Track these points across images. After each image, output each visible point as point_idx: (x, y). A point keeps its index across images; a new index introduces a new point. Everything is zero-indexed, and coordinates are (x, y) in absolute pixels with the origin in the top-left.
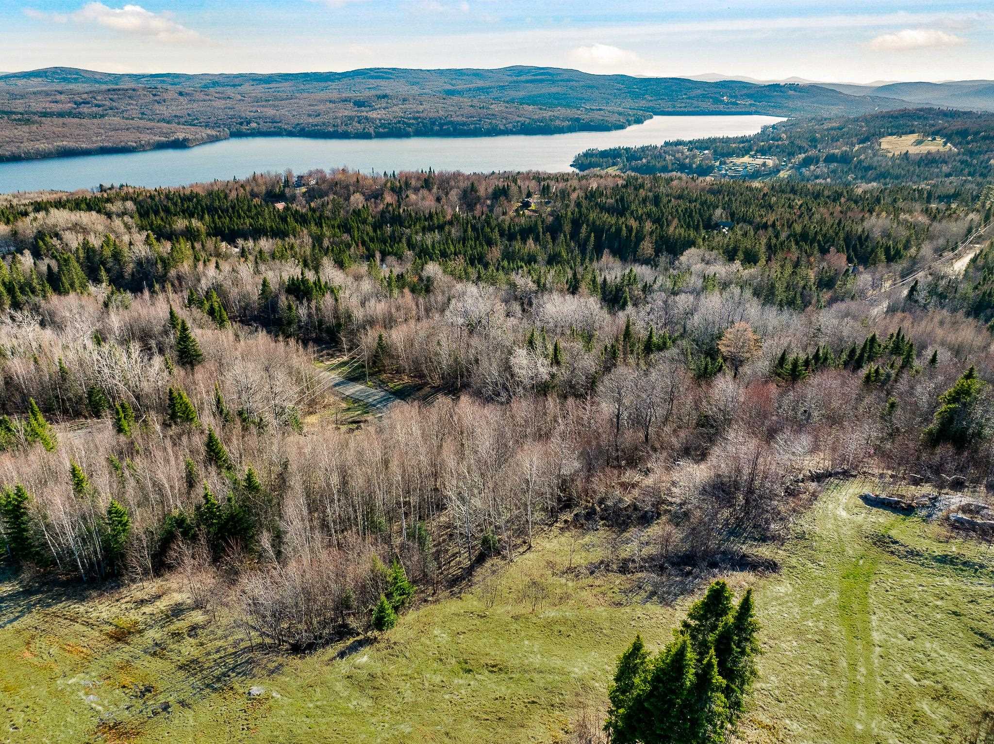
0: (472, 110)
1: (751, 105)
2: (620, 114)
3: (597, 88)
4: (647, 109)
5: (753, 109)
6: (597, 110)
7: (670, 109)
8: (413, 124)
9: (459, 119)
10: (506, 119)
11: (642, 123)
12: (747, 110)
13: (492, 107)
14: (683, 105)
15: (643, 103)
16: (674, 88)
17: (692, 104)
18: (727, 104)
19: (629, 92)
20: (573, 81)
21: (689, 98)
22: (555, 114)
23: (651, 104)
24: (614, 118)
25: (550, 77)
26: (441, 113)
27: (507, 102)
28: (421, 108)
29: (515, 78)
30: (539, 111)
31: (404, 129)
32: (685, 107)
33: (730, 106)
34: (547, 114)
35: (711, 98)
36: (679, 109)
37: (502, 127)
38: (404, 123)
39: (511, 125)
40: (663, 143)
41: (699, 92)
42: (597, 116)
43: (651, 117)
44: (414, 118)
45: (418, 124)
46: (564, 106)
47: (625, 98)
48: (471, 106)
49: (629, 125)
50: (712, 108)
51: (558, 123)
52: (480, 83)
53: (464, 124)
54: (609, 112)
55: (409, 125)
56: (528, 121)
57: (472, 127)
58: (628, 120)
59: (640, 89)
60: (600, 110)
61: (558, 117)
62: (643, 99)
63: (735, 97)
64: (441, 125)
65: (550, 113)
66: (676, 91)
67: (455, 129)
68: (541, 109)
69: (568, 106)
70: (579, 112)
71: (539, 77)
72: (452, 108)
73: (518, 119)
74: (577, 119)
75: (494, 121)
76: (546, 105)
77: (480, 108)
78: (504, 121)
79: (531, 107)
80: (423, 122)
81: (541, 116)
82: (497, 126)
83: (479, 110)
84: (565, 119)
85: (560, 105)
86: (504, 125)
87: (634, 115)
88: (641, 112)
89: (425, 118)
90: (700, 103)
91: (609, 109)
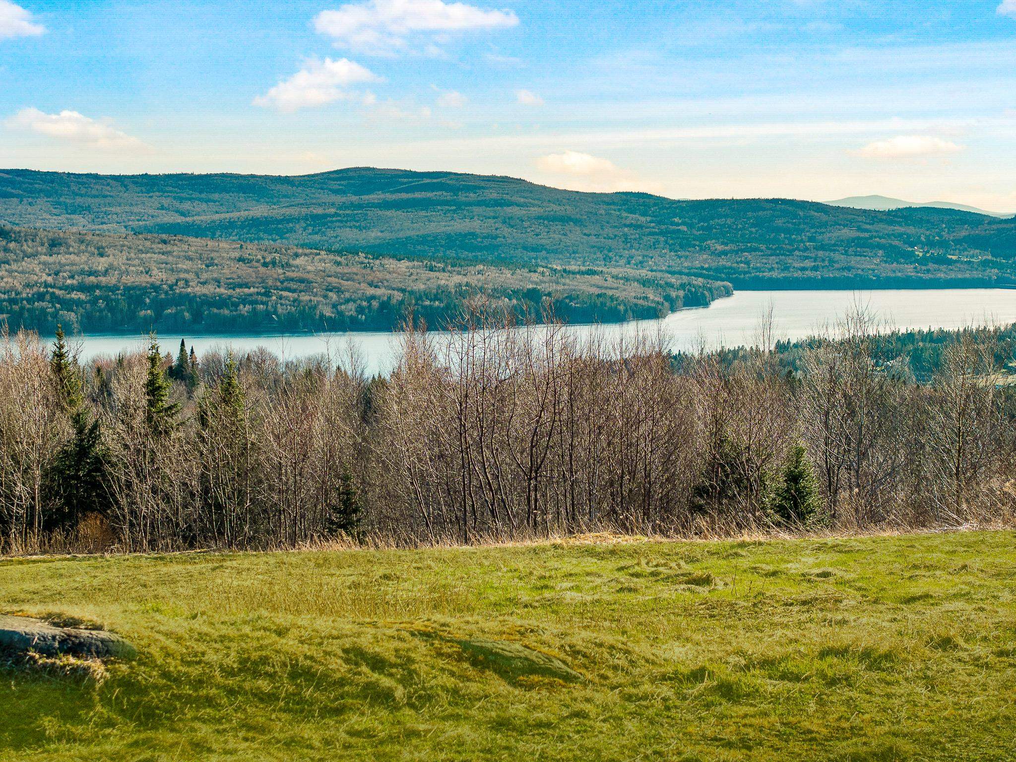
0: (244, 271)
1: (985, 264)
2: (645, 283)
3: (578, 222)
4: (717, 273)
5: (993, 273)
6: (582, 273)
7: (775, 274)
8: (79, 303)
9: (209, 290)
10: (339, 291)
11: (706, 305)
12: (977, 275)
13: (298, 261)
14: (808, 263)
15: (702, 260)
16: (779, 222)
17: (832, 261)
18: (923, 261)
19: (662, 233)
20: (510, 204)
21: (823, 247)
22: (474, 280)
23: (723, 262)
24: (631, 293)
25: (447, 196)
26: (158, 276)
27: (339, 252)
28: (101, 263)
29: (354, 199)
30: (425, 274)
31: (55, 315)
32: (815, 269)
33: (931, 266)
34: (451, 280)
35: (880, 246)
36: (799, 274)
37: (328, 312)
38: (55, 299)
39: (352, 306)
40: (772, 348)
41: (847, 233)
42: (586, 286)
43: (728, 294)
44: (82, 288)
45: (94, 302)
46: (492, 263)
47: (654, 246)
48: (241, 259)
49: (673, 310)
50: (888, 270)
51: (479, 301)
52: (260, 210)
53: (222, 302)
54: (616, 277)
55: (68, 305)
56: (398, 296)
57: (245, 309)
58: (667, 298)
59: (691, 226)
60: (590, 273)
61: (482, 290)
62: (702, 250)
63: (943, 244)
64: (159, 306)
65: (457, 279)
66: (787, 231)
67: (197, 316)
68: (431, 269)
69: (502, 262)
70: (535, 277)
71: (418, 195)
72: (187, 265)
73: (371, 291)
74: (533, 295)
75: (305, 297)
76: (444, 259)
77: (265, 265)
78: (333, 296)
79: (404, 265)
80: (106, 299)
81: (433, 285)
82: (315, 307)
83: (262, 269)
84: (499, 292)
85: (483, 261)
86: (334, 306)
87: (682, 286)
88: (700, 281)
89: (114, 289)
90: (854, 261)
91: (615, 271)
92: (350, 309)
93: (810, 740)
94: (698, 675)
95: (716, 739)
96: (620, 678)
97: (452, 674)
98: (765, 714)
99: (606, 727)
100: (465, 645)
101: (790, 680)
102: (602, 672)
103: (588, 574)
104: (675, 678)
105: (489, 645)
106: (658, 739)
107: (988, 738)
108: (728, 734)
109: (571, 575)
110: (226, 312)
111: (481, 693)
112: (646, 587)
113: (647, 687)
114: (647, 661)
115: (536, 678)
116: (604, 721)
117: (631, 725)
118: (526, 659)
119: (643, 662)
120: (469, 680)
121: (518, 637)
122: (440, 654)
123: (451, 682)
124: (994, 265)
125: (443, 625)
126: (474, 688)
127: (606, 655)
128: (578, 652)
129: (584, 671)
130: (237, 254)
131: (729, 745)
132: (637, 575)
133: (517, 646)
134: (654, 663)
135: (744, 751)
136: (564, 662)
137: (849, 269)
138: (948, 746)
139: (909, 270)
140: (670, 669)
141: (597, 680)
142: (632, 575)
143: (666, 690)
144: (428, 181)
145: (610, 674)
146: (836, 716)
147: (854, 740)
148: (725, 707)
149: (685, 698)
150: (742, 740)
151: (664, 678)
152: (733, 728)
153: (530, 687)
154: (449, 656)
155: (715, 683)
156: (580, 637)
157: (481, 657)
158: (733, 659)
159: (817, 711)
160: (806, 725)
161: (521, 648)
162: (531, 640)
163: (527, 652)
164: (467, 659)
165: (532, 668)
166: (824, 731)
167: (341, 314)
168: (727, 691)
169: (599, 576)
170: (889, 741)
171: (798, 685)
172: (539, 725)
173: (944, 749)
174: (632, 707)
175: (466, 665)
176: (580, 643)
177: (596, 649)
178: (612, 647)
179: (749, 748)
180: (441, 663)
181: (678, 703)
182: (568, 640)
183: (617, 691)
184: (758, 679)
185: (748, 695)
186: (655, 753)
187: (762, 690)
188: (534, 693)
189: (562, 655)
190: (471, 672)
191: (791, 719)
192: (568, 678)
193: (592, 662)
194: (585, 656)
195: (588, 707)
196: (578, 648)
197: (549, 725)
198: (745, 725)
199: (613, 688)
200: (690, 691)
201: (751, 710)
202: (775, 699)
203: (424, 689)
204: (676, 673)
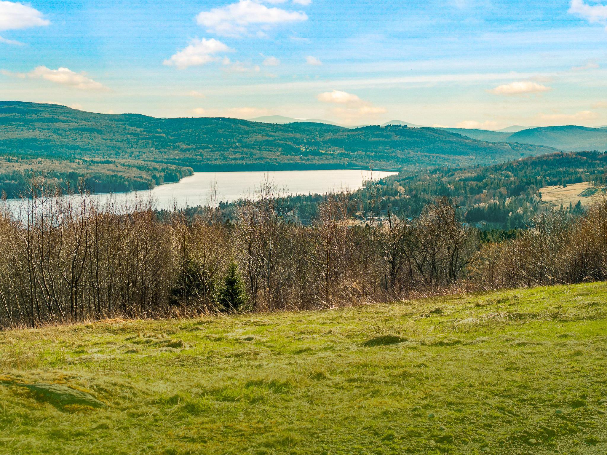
1: (341, 155)
2: (140, 168)
3: (100, 132)
4: (183, 162)
5: (346, 160)
6: (103, 163)
7: (218, 162)
11: (177, 181)
12: (336, 161)
14: (238, 156)
15: (175, 154)
16: (220, 131)
17: (252, 154)
18: (305, 154)
19: (150, 138)
20: (57, 121)
21: (246, 146)
22: (35, 167)
23: (187, 155)
24: (133, 173)
25: (19, 116)
30: (5, 164)
32: (242, 159)
33: (310, 157)
34: (21, 167)
35: (280, 145)
36: (232, 162)
40: (217, 206)
41: (260, 137)
42: (105, 170)
43: (190, 174)
46: (47, 157)
47: (145, 146)
49: (158, 184)
50: (285, 159)
51: (39, 180)
54: (123, 165)
58: (154, 177)
59: (167, 134)
60: (110, 162)
61: (41, 173)
62: (175, 148)
63: (317, 144)
65: (25, 167)
66: (225, 137)
68: (9, 161)
69: (52, 156)
70: (74, 165)
74: (72, 176)
76: (17, 155)
81: (10, 171)
84: (52, 174)
85: (41, 156)
87: (163, 170)
88: (174, 167)
90: (265, 154)
91: (122, 161)
93: (241, 435)
94: (173, 401)
95: (185, 437)
96: (127, 404)
97: (24, 406)
98: (214, 422)
99: (118, 433)
100: (32, 388)
101: (228, 401)
102: (117, 400)
103: (108, 343)
104: (160, 403)
105: (47, 387)
106: (150, 438)
107: (343, 429)
108: (193, 434)
109: (98, 344)
111: (42, 416)
112: (143, 350)
113: (144, 409)
114: (143, 393)
115: (76, 406)
116: (118, 430)
117: (133, 432)
118: (70, 395)
119: (141, 394)
120: (34, 409)
121: (65, 381)
122: (16, 394)
123: (22, 411)
124: (346, 156)
125: (18, 376)
126: (38, 414)
127: (119, 390)
128: (102, 389)
129: (105, 401)
131: (193, 441)
132: (138, 343)
133: (65, 387)
134: (147, 394)
135: (202, 444)
136: (93, 396)
137: (262, 159)
138: (321, 435)
139: (297, 159)
140: (157, 397)
141: (113, 406)
142: (134, 343)
143: (155, 410)
144: (6, 107)
145: (121, 401)
146: (256, 421)
147: (267, 434)
148: (191, 418)
149: (166, 414)
150: (200, 438)
151: (154, 403)
152: (196, 430)
153: (72, 411)
154: (21, 395)
155: (184, 405)
156: (102, 380)
157: (42, 395)
158: (195, 390)
159: (245, 418)
160: (239, 427)
161: (66, 388)
162: (73, 383)
163: (70, 391)
164: (33, 397)
165: (72, 400)
166: (249, 430)
168: (192, 409)
169: (115, 344)
170: (286, 434)
171: (233, 404)
172: (78, 434)
173: (318, 437)
174: (134, 421)
175: (32, 400)
176: (103, 383)
177: (113, 387)
178: (122, 386)
179: (205, 442)
180: (16, 400)
181: (162, 417)
182: (95, 382)
183: (126, 412)
184: (209, 401)
185: (204, 411)
186: (149, 447)
187: (212, 407)
188: (75, 415)
189: (92, 392)
190: (36, 405)
191: (229, 424)
192: (96, 405)
193: (110, 395)
194: (106, 391)
195: (107, 422)
196: (101, 387)
197: (84, 434)
198: (202, 429)
199: (123, 410)
200: (169, 410)
201: (206, 419)
202: (219, 412)
203: (7, 416)
204: (161, 399)
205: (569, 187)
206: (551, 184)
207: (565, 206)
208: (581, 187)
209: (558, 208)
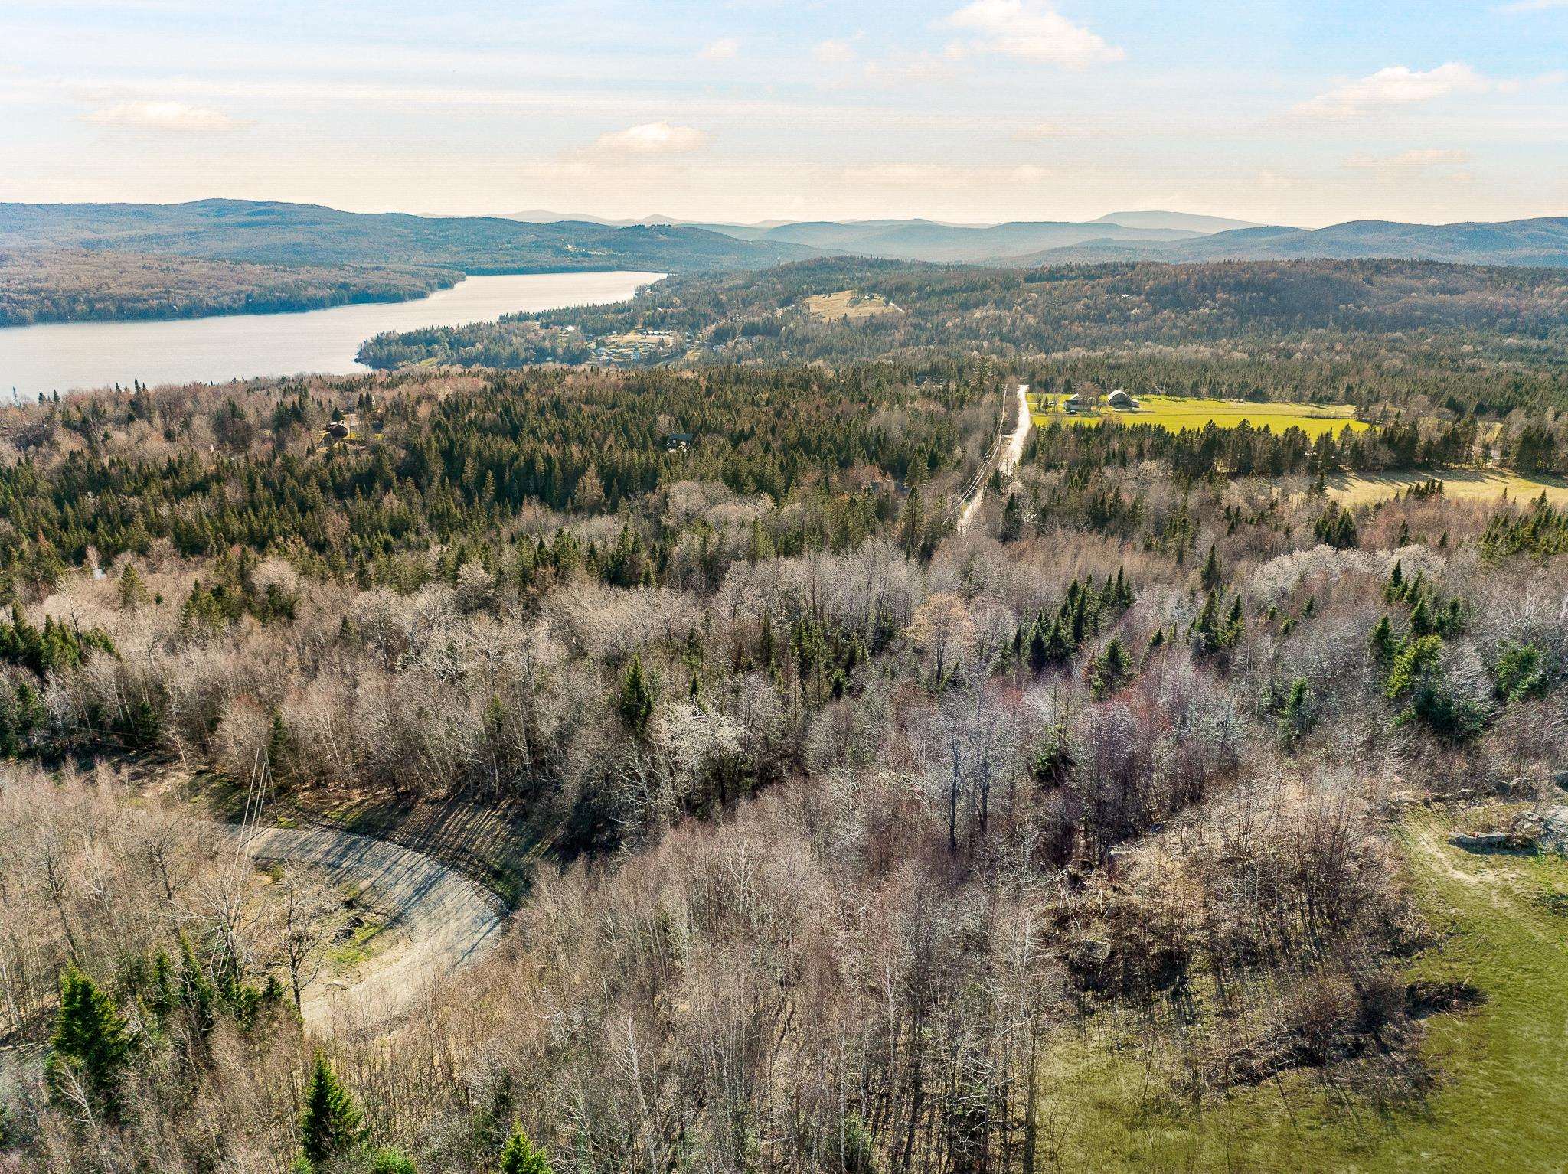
0: (148, 276)
1: (609, 256)
2: (413, 274)
3: (365, 235)
4: (455, 266)
5: (615, 262)
6: (373, 269)
7: (490, 266)
8: (30, 302)
9: (125, 290)
10: (216, 287)
11: (451, 287)
12: (605, 263)
13: (185, 267)
14: (509, 258)
15: (444, 257)
16: (489, 232)
17: (522, 256)
18: (575, 256)
19: (418, 240)
20: (320, 223)
21: (516, 248)
22: (304, 277)
23: (458, 259)
24: (405, 282)
25: (279, 217)
26: (87, 281)
27: (211, 260)
28: (41, 273)
29: (215, 220)
30: (273, 274)
31: (13, 312)
32: (513, 262)
33: (580, 258)
34: (290, 278)
35: (549, 246)
36: (504, 265)
37: (212, 303)
38: (11, 300)
39: (227, 298)
41: (530, 238)
42: (376, 279)
43: (464, 279)
44: (31, 292)
45: (42, 302)
46: (316, 264)
47: (414, 249)
48: (144, 268)
49: (432, 291)
50: (557, 262)
51: (311, 292)
53: (137, 300)
54: (394, 271)
55: (23, 304)
56: (257, 290)
57: (154, 303)
58: (429, 284)
59: (436, 236)
60: (378, 269)
61: (310, 284)
62: (444, 251)
63: (585, 244)
64: (91, 302)
65: (295, 277)
66: (493, 238)
67: (120, 309)
68: (276, 270)
69: (319, 264)
70: (344, 274)
71: (259, 218)
72: (106, 272)
73: (239, 288)
74: (344, 286)
75: (194, 293)
76: (284, 263)
77: (162, 271)
78: (214, 292)
79: (257, 268)
80: (50, 298)
81: (279, 281)
82: (201, 300)
83: (161, 274)
84: (323, 285)
85: (308, 263)
86: (216, 298)
87: (436, 276)
88: (445, 272)
89: (56, 291)
90: (535, 256)
91: (393, 266)
92: (225, 300)
110: (140, 305)
124: (616, 257)
130: (140, 264)
137: (532, 261)
139: (567, 262)
144: (262, 208)
167: (221, 303)
205: (834, 297)
206: (816, 293)
207: (833, 318)
208: (845, 296)
209: (826, 321)
